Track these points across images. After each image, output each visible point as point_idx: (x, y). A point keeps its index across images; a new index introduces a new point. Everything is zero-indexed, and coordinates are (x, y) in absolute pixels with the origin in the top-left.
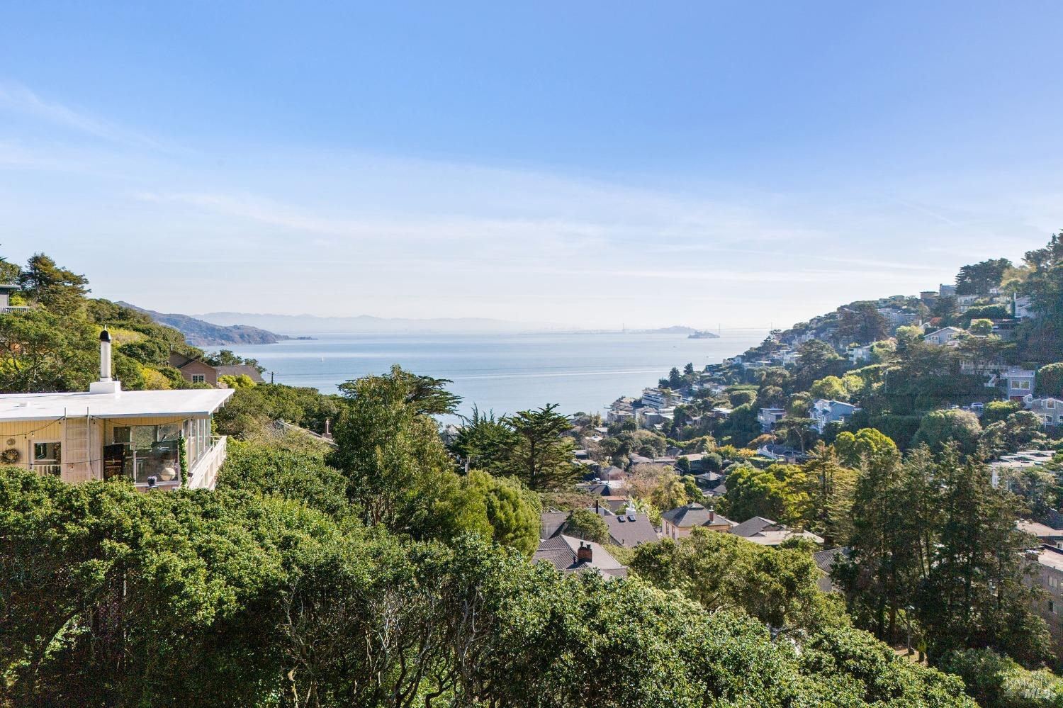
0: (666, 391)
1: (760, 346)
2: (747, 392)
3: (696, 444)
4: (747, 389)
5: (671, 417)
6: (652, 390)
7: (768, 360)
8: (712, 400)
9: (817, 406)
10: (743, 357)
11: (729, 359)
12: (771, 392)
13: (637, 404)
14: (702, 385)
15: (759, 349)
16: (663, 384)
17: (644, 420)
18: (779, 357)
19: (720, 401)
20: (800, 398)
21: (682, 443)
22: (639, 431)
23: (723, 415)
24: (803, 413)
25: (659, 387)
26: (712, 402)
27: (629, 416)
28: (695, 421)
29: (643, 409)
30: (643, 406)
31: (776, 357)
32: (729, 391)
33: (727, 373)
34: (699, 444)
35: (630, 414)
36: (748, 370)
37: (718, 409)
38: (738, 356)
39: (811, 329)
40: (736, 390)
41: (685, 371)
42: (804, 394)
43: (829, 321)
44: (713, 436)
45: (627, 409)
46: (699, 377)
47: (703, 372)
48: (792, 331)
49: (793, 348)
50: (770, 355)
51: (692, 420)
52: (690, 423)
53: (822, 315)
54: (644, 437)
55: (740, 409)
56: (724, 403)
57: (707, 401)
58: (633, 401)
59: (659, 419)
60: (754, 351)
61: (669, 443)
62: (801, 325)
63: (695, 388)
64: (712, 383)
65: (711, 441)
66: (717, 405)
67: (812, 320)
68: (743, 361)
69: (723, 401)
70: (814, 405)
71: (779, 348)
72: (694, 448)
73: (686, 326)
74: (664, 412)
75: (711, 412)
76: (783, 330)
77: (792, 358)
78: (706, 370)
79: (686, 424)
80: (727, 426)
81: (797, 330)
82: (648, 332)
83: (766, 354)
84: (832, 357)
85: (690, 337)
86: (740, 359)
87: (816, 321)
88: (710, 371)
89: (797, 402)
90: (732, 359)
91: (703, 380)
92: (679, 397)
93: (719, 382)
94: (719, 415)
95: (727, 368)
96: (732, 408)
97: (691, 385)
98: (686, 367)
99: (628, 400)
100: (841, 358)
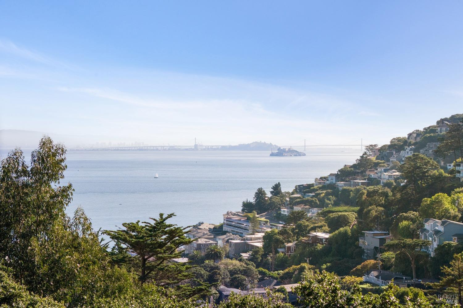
0: (251, 215)
1: (355, 163)
2: (346, 214)
3: (293, 273)
4: (346, 211)
5: (260, 245)
6: (234, 215)
7: (365, 179)
8: (307, 223)
9: (428, 226)
10: (336, 175)
11: (321, 178)
12: (374, 213)
13: (217, 231)
14: (292, 208)
15: (354, 166)
16: (247, 207)
17: (228, 249)
18: (376, 176)
19: (316, 225)
20: (406, 219)
21: (275, 274)
22: (225, 261)
23: (320, 240)
24: (412, 234)
25: (243, 210)
26: (308, 226)
27: (211, 244)
28: (289, 248)
29: (224, 236)
30: (225, 233)
31: (373, 175)
32: (324, 214)
33: (320, 194)
34: (296, 273)
35: (211, 242)
36: (344, 190)
37: (315, 234)
38: (331, 175)
39: (410, 144)
40: (333, 212)
41: (272, 192)
42: (412, 214)
43: (428, 135)
44: (311, 263)
45: (206, 236)
46: (288, 199)
47: (293, 193)
48: (390, 146)
49: (391, 165)
50: (368, 173)
51: (284, 247)
52: (283, 250)
53: (421, 129)
54: (230, 267)
55: (340, 233)
56: (320, 227)
57: (301, 224)
58: (212, 227)
59: (246, 247)
60: (349, 169)
61: (261, 273)
62: (399, 140)
63: (285, 211)
64: (303, 206)
65: (310, 269)
66: (314, 229)
67: (410, 135)
68: (337, 180)
69: (320, 224)
70: (423, 225)
71: (376, 165)
72: (291, 277)
73: (267, 142)
74: (251, 239)
75: (306, 236)
76: (379, 146)
77: (390, 176)
78: (296, 190)
79: (278, 252)
80: (326, 252)
81: (395, 145)
82: (224, 148)
83: (362, 172)
84: (437, 174)
85: (272, 155)
86: (334, 177)
87: (415, 135)
88: (300, 191)
89: (405, 223)
90: (325, 178)
91: (293, 203)
92: (267, 222)
93: (312, 205)
94: (317, 240)
95: (320, 188)
96: (330, 232)
97: (280, 209)
98: (273, 188)
99: (206, 226)
100: (447, 175)
